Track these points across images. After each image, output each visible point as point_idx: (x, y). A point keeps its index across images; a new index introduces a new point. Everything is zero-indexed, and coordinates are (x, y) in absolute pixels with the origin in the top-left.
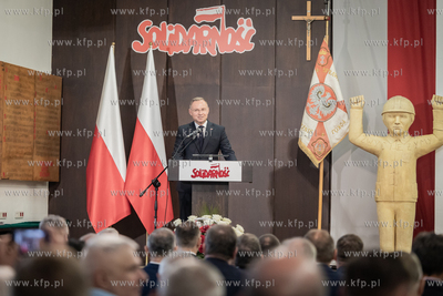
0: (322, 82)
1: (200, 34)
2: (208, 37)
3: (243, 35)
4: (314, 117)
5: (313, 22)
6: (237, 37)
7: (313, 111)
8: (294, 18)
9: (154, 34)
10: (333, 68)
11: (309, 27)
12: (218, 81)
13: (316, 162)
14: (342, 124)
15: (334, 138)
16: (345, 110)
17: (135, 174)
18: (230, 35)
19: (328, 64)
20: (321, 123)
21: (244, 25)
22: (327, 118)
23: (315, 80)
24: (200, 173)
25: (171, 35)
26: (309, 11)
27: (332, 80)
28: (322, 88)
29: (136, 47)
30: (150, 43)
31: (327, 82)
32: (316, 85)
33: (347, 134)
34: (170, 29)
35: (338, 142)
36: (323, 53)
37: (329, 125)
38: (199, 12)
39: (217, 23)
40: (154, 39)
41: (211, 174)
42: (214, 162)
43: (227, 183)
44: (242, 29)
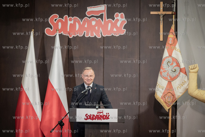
0: (170, 56)
1: (89, 24)
2: (95, 26)
3: (119, 24)
4: (165, 78)
5: (164, 16)
6: (114, 25)
7: (164, 74)
8: (152, 13)
9: (60, 24)
10: (177, 46)
11: (162, 19)
12: (102, 55)
13: (167, 108)
14: (183, 83)
15: (179, 93)
16: (185, 73)
17: (47, 117)
18: (110, 24)
19: (174, 43)
20: (170, 83)
21: (119, 18)
22: (173, 79)
23: (166, 54)
24: (90, 116)
25: (71, 24)
26: (161, 9)
27: (177, 54)
28: (170, 59)
29: (48, 32)
30: (57, 30)
31: (174, 55)
32: (167, 57)
33: (187, 90)
34: (70, 20)
35: (181, 95)
36: (171, 36)
37: (175, 84)
38: (89, 9)
39: (101, 16)
40: (60, 27)
41: (98, 117)
42: (99, 110)
43: (108, 123)
44: (118, 20)
